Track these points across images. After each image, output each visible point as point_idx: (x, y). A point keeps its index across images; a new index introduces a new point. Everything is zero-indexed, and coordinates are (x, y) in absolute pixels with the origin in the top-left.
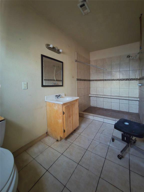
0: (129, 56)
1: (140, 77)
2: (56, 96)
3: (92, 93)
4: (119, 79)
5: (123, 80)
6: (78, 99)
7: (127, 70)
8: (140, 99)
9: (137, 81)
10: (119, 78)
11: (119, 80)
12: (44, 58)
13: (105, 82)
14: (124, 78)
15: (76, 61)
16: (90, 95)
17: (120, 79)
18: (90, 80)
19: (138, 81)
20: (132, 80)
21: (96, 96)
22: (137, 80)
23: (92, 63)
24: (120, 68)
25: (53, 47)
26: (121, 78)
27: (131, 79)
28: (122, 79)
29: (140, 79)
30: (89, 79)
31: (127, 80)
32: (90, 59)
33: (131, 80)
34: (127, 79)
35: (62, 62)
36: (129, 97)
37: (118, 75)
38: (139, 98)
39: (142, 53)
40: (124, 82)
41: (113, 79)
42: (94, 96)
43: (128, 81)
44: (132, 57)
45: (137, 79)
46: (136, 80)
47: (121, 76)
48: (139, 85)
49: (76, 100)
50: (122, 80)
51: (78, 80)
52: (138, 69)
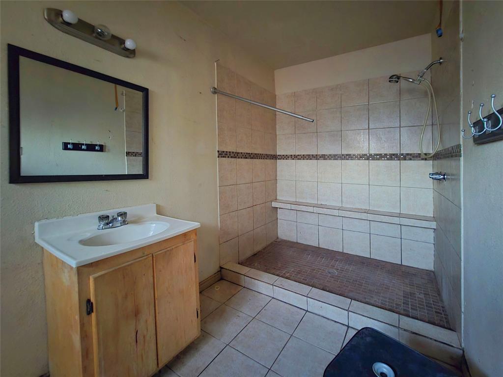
0: (395, 78)
1: (439, 148)
2: (102, 218)
3: (284, 199)
4: (366, 155)
5: (380, 157)
6: (195, 231)
7: (392, 125)
8: (438, 224)
9: (427, 162)
10: (365, 152)
11: (368, 159)
12: (23, 61)
13: (322, 162)
14: (383, 152)
15: (215, 91)
16: (274, 204)
17: (371, 155)
18: (275, 157)
19: (431, 162)
20: (410, 159)
21: (293, 207)
22: (426, 159)
23: (282, 104)
24: (371, 117)
25: (80, 21)
26: (372, 152)
27: (408, 154)
28: (377, 155)
29: (436, 157)
30: (272, 153)
31: (392, 157)
32: (274, 90)
33: (405, 160)
34: (394, 155)
35: (145, 91)
36: (400, 215)
37: (364, 144)
38: (434, 219)
39: (441, 63)
40: (382, 163)
41: (347, 155)
42: (289, 206)
43: (395, 163)
44: (406, 79)
45: (426, 154)
46: (423, 159)
47: (372, 145)
48: (434, 176)
49: (185, 236)
50: (378, 159)
51: (222, 154)
52: (429, 122)
